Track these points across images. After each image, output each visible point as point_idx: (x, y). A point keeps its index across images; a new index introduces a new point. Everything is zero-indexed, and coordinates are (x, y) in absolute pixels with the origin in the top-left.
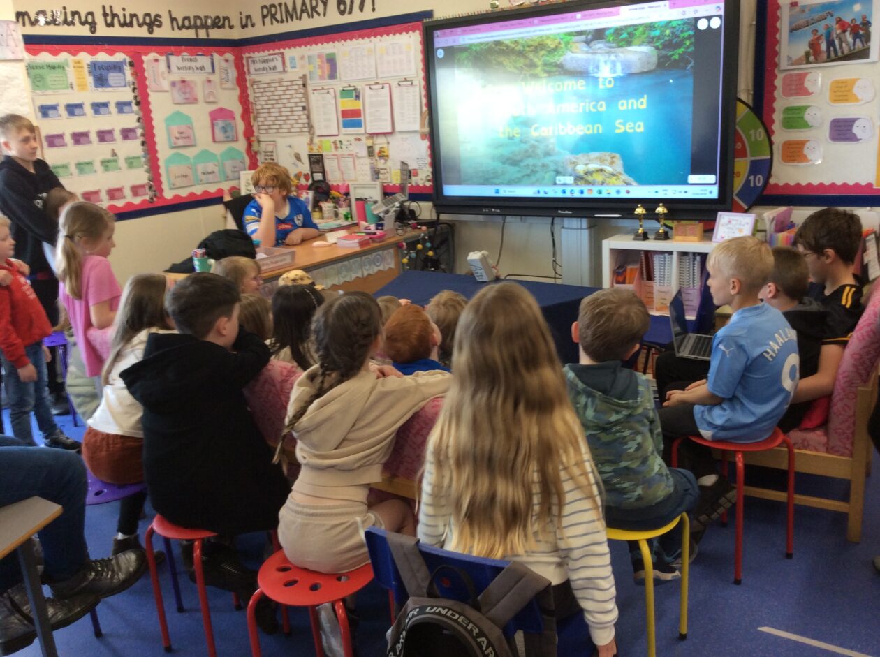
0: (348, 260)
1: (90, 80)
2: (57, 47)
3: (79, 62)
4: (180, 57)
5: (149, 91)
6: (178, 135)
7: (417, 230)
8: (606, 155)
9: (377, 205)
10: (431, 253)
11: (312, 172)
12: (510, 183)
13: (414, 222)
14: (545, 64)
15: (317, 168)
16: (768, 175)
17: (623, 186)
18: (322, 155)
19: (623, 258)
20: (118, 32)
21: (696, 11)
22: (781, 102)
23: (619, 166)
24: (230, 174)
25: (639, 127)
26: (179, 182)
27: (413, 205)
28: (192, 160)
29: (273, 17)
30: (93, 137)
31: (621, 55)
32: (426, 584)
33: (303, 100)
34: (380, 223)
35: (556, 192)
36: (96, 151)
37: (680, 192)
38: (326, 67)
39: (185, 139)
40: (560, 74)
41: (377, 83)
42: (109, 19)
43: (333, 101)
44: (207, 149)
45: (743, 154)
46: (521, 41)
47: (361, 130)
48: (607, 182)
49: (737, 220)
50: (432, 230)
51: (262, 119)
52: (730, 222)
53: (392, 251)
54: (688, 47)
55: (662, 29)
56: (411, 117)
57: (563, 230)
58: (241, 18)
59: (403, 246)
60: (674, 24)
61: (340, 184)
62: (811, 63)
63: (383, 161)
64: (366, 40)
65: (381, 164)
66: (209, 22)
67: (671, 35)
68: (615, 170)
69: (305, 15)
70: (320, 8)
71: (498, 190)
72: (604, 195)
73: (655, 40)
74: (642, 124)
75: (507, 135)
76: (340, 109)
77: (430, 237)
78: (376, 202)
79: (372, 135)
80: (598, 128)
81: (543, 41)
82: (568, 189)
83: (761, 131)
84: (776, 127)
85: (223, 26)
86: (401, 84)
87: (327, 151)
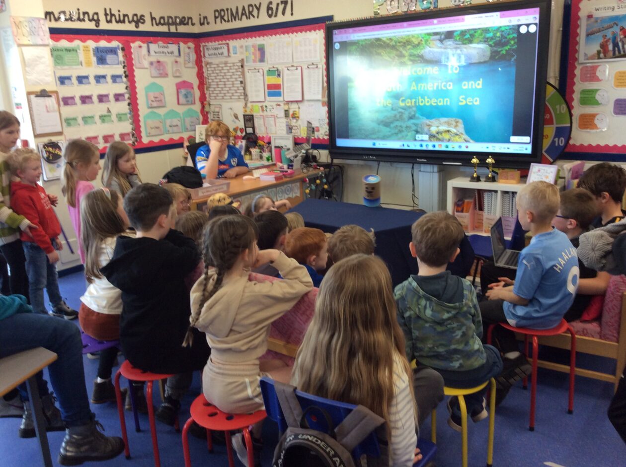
0: (267, 190)
1: (94, 59)
2: (72, 36)
3: (87, 47)
4: (157, 45)
5: (134, 68)
6: (153, 99)
7: (317, 170)
8: (452, 120)
9: (289, 151)
10: (326, 187)
11: (246, 127)
12: (384, 138)
13: (315, 164)
14: (411, 55)
15: (249, 124)
16: (569, 138)
17: (463, 142)
18: (253, 116)
19: (462, 193)
20: (114, 26)
21: (519, 20)
22: (579, 86)
23: (461, 128)
24: (189, 128)
25: (476, 101)
26: (153, 132)
27: (315, 152)
28: (163, 117)
29: (222, 18)
30: (95, 99)
31: (465, 50)
32: (299, 419)
33: (241, 76)
34: (291, 164)
35: (415, 146)
36: (97, 109)
37: (504, 148)
38: (258, 53)
39: (158, 102)
40: (421, 62)
41: (293, 66)
42: (109, 18)
43: (262, 78)
44: (174, 109)
45: (550, 122)
46: (394, 39)
47: (281, 99)
48: (452, 139)
49: (544, 170)
50: (327, 170)
51: (213, 89)
52: (539, 171)
53: (298, 184)
54: (513, 46)
55: (495, 32)
56: (315, 90)
57: (420, 173)
58: (200, 19)
59: (306, 180)
60: (503, 29)
61: (265, 136)
62: (601, 59)
63: (295, 120)
64: (286, 35)
65: (293, 122)
66: (178, 20)
67: (501, 36)
68: (458, 131)
69: (244, 17)
70: (255, 13)
71: (375, 143)
72: (450, 149)
73: (489, 40)
74: (478, 99)
75: (382, 105)
76: (267, 83)
77: (325, 175)
78: (288, 149)
79: (288, 103)
80: (447, 101)
81: (409, 39)
82: (424, 144)
83: (564, 106)
84: (575, 103)
85: (187, 24)
86: (309, 67)
87: (257, 113)
